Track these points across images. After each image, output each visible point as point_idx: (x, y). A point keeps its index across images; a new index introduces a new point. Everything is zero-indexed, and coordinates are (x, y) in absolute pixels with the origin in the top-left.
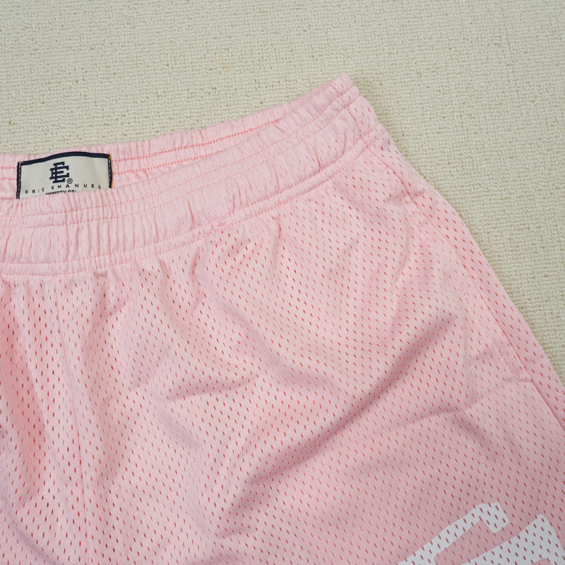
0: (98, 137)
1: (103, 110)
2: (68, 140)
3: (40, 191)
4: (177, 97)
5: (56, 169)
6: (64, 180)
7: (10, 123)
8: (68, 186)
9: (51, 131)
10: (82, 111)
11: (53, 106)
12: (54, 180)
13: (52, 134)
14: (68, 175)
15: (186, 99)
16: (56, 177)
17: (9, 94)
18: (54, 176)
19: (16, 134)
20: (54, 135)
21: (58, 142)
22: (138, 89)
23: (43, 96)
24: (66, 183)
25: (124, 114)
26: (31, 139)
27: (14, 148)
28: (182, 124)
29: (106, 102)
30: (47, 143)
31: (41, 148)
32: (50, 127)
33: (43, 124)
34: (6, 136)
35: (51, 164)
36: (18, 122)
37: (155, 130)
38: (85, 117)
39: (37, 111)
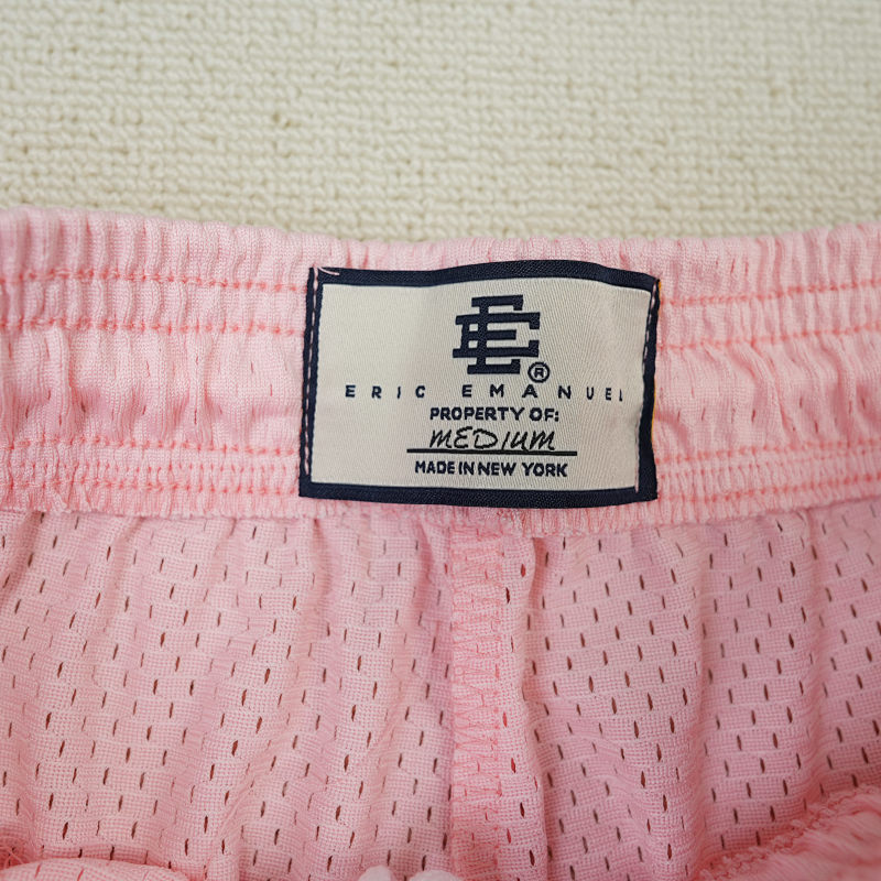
0: (575, 205)
1: (593, 114)
2: (472, 202)
3: (408, 392)
4: (833, 101)
5: (484, 318)
6: (514, 368)
7: (276, 117)
8: (530, 391)
9: (416, 163)
10: (525, 109)
11: (428, 81)
12: (473, 361)
13: (420, 173)
14: (533, 349)
15: (863, 112)
16: (482, 352)
17: (278, 18)
18: (473, 344)
19: (296, 161)
20: (429, 179)
21: (443, 207)
22: (709, 60)
23: (394, 40)
24: (521, 380)
25: (661, 136)
26: (347, 183)
27: (287, 208)
28: (848, 193)
29: (604, 89)
30: (401, 203)
31: (381, 218)
32: (416, 150)
33: (392, 138)
34: (260, 162)
35: (461, 298)
36: (305, 119)
37: (763, 203)
38: (535, 131)
39: (371, 88)
